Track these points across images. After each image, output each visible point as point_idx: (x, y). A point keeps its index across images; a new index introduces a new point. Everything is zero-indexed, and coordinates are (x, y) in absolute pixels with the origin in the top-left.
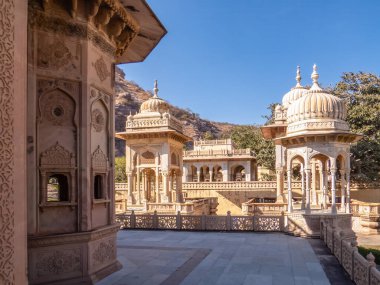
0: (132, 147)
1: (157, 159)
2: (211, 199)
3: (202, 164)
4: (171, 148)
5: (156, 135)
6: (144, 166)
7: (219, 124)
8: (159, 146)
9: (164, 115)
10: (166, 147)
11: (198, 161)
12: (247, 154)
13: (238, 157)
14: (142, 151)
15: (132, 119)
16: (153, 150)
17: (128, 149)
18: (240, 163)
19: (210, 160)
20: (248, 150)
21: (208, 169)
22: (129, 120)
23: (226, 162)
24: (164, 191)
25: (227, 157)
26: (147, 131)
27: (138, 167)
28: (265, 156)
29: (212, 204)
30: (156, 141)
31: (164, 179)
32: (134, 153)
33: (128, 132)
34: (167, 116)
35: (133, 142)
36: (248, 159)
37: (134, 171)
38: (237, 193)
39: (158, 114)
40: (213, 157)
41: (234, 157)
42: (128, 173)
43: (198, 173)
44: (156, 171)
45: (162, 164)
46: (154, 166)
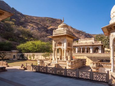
0: (54, 41)
1: (62, 45)
2: (83, 59)
3: (83, 47)
4: (68, 41)
5: (62, 36)
6: (58, 47)
7: (93, 35)
8: (63, 40)
9: (65, 29)
10: (66, 40)
11: (81, 46)
12: (100, 43)
13: (96, 44)
14: (58, 42)
15: (55, 31)
16: (61, 41)
17: (53, 41)
18: (97, 47)
19: (86, 45)
20: (100, 42)
21: (85, 49)
22: (54, 32)
23: (92, 46)
24: (65, 56)
25: (92, 44)
26: (59, 35)
27: (56, 47)
28: (106, 43)
29: (84, 61)
30: (62, 38)
31: (65, 51)
32: (55, 43)
33: (53, 35)
34: (66, 29)
35: (55, 39)
36: (100, 45)
37: (55, 49)
38: (94, 57)
39: (63, 29)
40: (87, 44)
41: (95, 44)
42: (53, 49)
43: (81, 50)
44: (62, 49)
45: (64, 46)
46: (62, 47)
